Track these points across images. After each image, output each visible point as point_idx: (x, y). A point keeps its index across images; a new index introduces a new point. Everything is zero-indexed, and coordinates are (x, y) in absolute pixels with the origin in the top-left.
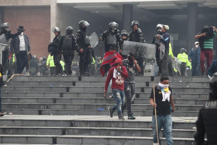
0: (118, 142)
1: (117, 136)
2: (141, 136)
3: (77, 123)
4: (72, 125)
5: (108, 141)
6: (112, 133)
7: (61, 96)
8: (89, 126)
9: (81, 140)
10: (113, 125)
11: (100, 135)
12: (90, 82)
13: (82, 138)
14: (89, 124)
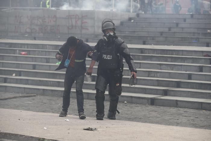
0: (168, 67)
1: (172, 62)
2: (192, 63)
3: (146, 51)
4: (142, 53)
5: (160, 66)
6: (169, 60)
7: (170, 30)
8: (155, 53)
9: (139, 64)
10: (174, 53)
11: (159, 61)
12: (198, 19)
13: (140, 63)
14: (155, 52)
